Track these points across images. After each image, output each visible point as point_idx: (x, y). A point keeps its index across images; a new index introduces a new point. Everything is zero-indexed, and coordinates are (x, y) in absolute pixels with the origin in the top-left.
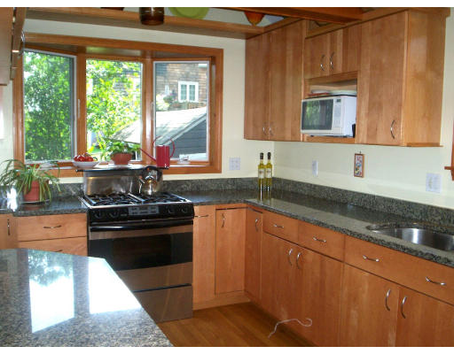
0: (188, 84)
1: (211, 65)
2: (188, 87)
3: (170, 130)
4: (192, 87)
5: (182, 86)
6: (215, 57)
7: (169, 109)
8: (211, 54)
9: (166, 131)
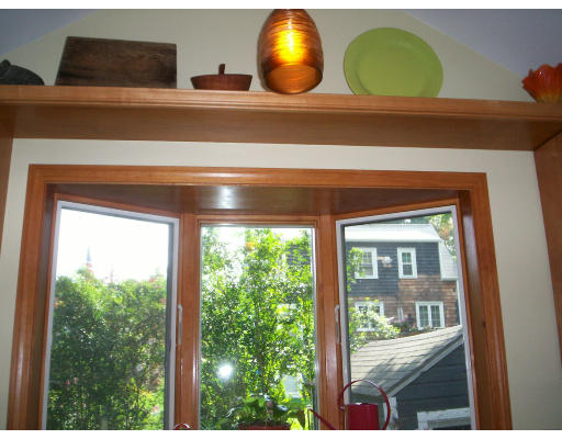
0: (429, 305)
1: (461, 216)
2: (429, 309)
3: (396, 368)
4: (435, 309)
5: (421, 308)
6: (467, 196)
7: (400, 336)
8: (459, 186)
9: (390, 371)
